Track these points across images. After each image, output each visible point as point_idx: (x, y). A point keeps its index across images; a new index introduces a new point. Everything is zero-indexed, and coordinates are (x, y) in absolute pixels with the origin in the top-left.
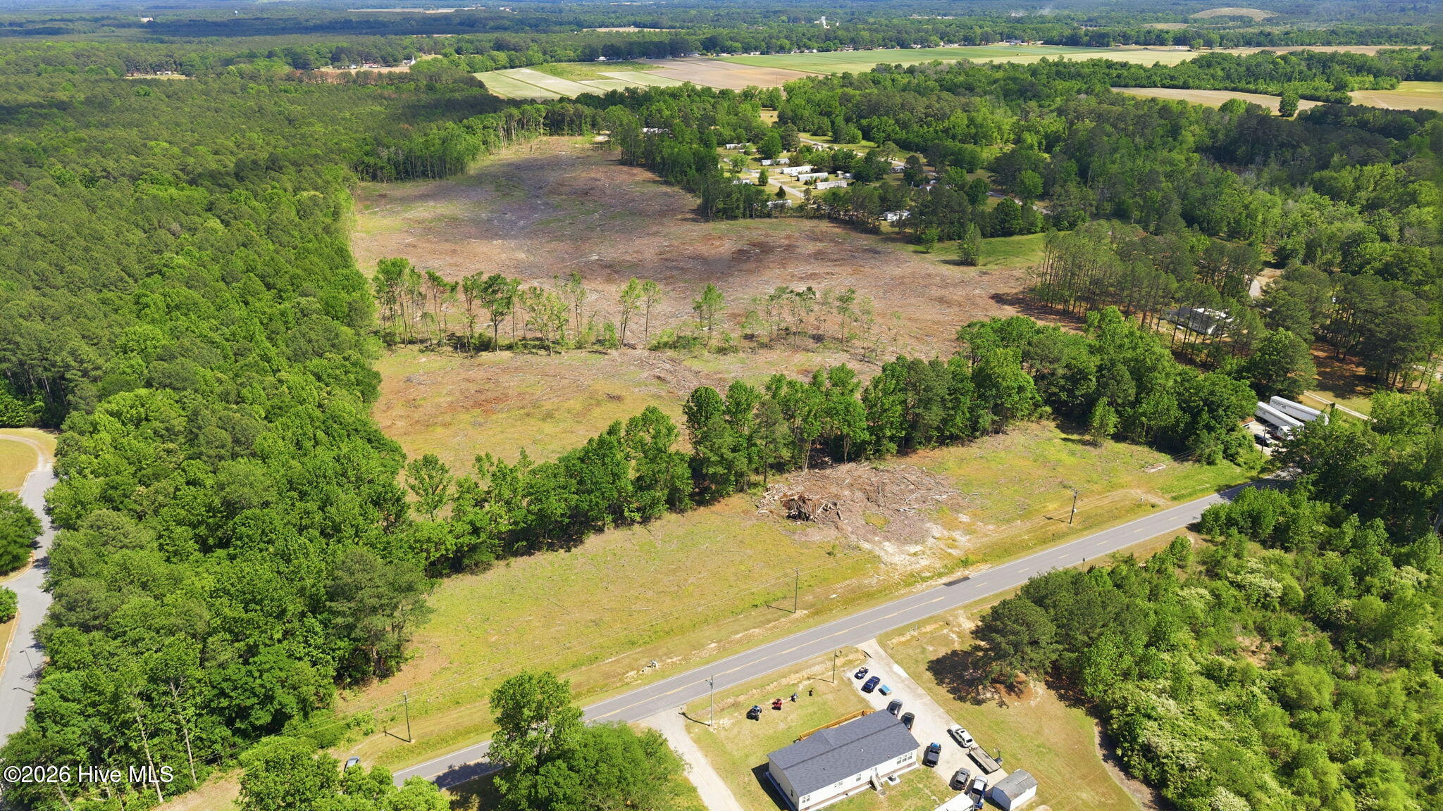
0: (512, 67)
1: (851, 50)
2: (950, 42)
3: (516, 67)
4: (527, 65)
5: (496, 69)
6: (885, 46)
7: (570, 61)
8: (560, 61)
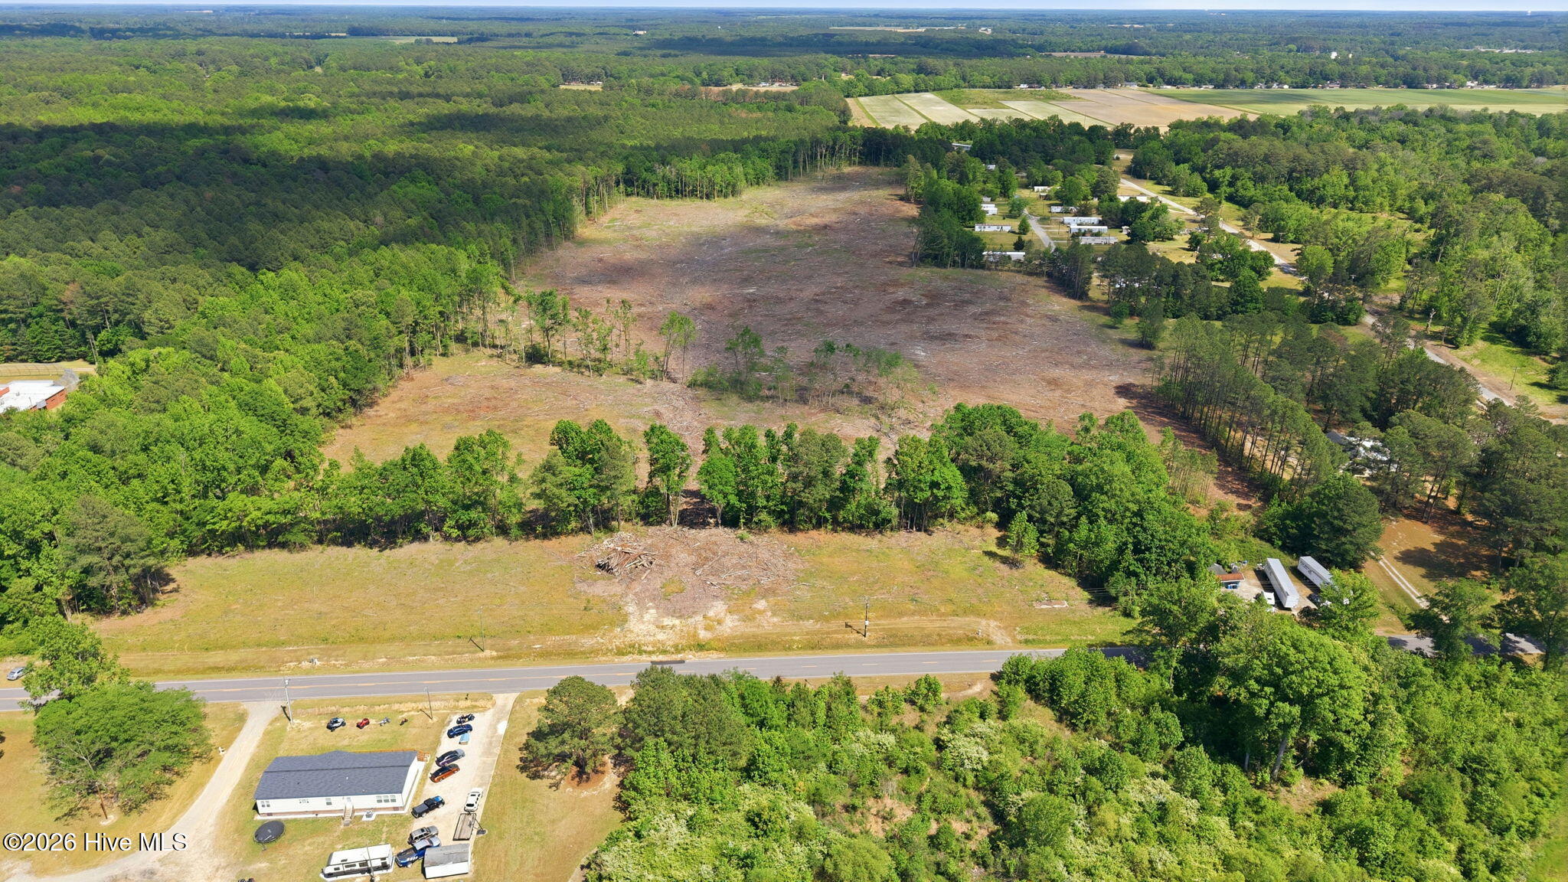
0: (917, 91)
1: (1336, 87)
2: (1486, 82)
3: (921, 91)
4: (934, 90)
5: (898, 93)
6: (1387, 84)
7: (984, 87)
8: (974, 87)
